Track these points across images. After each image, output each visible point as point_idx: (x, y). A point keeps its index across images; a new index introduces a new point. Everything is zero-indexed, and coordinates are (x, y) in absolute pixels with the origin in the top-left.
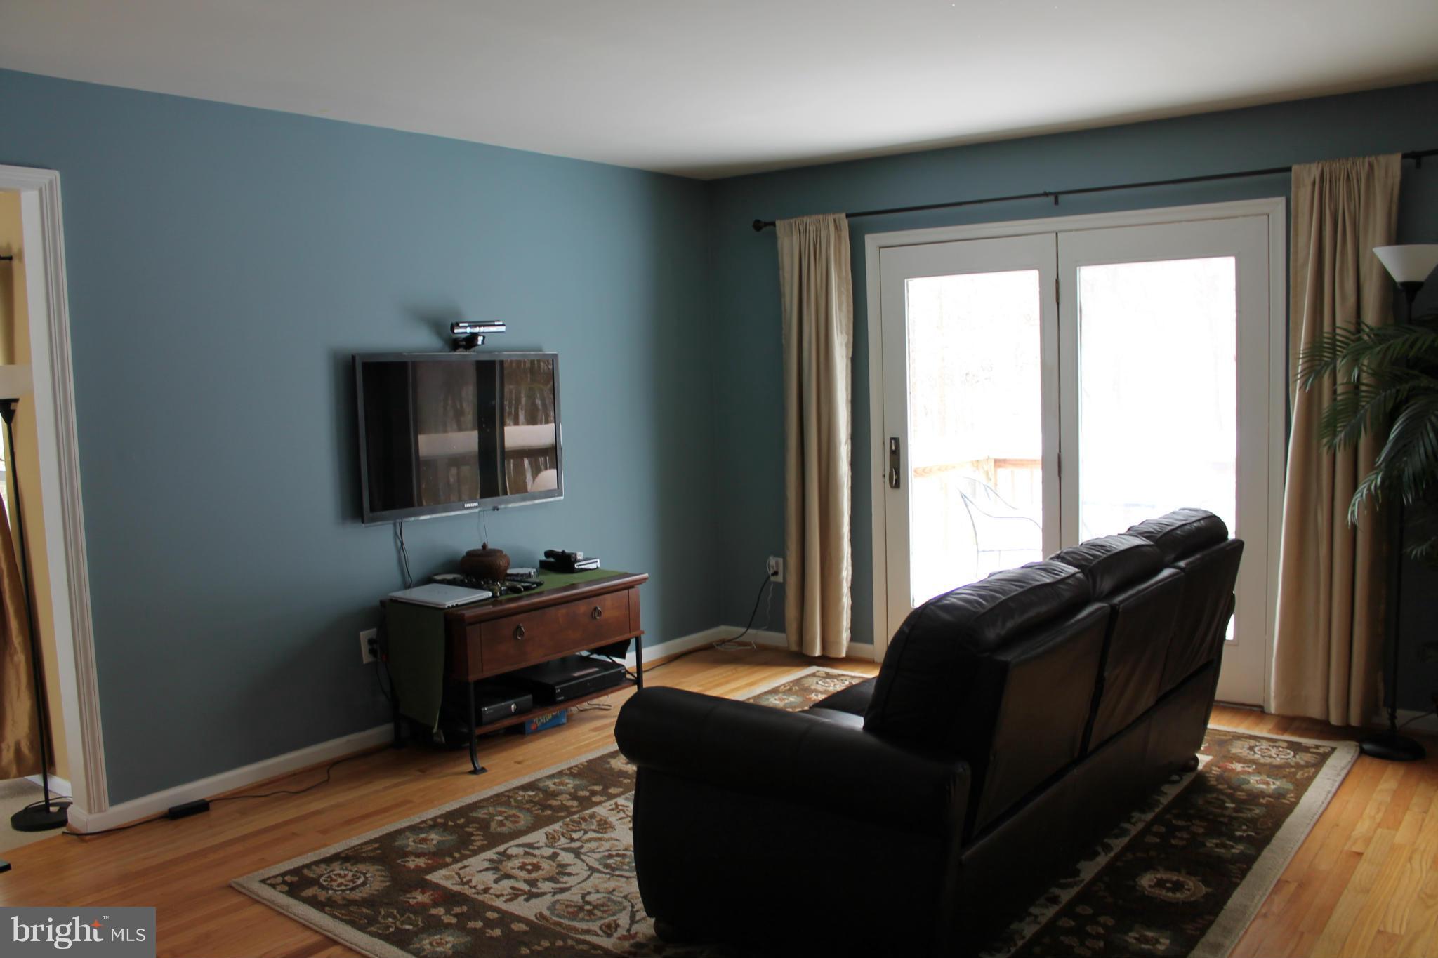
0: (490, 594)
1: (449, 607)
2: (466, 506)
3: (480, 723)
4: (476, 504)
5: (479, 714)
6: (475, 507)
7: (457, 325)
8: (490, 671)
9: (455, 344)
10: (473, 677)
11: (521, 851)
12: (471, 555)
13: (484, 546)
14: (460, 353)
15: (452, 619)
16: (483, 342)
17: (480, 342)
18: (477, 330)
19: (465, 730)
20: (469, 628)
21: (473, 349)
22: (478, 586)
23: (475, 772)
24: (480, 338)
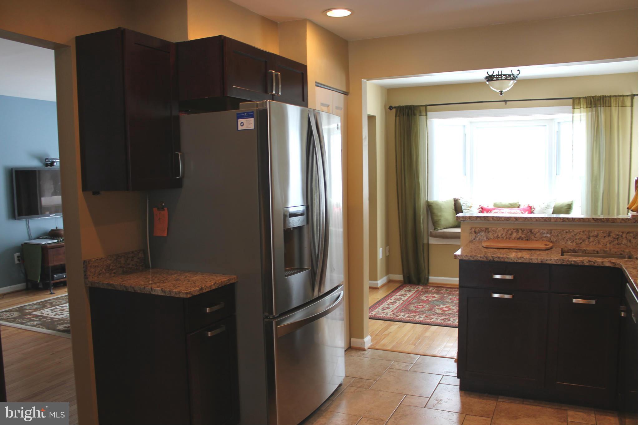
0: (57, 241)
1: (43, 244)
2: (51, 215)
3: (53, 280)
4: (54, 215)
5: (53, 277)
6: (54, 216)
7: (47, 159)
8: (56, 263)
9: (47, 165)
10: (51, 265)
11: (64, 313)
12: (52, 230)
13: (57, 228)
14: (49, 167)
15: (44, 248)
16: (56, 165)
17: (55, 164)
18: (54, 161)
19: (48, 282)
20: (49, 250)
21: (53, 167)
22: (54, 239)
23: (51, 294)
24: (55, 163)
